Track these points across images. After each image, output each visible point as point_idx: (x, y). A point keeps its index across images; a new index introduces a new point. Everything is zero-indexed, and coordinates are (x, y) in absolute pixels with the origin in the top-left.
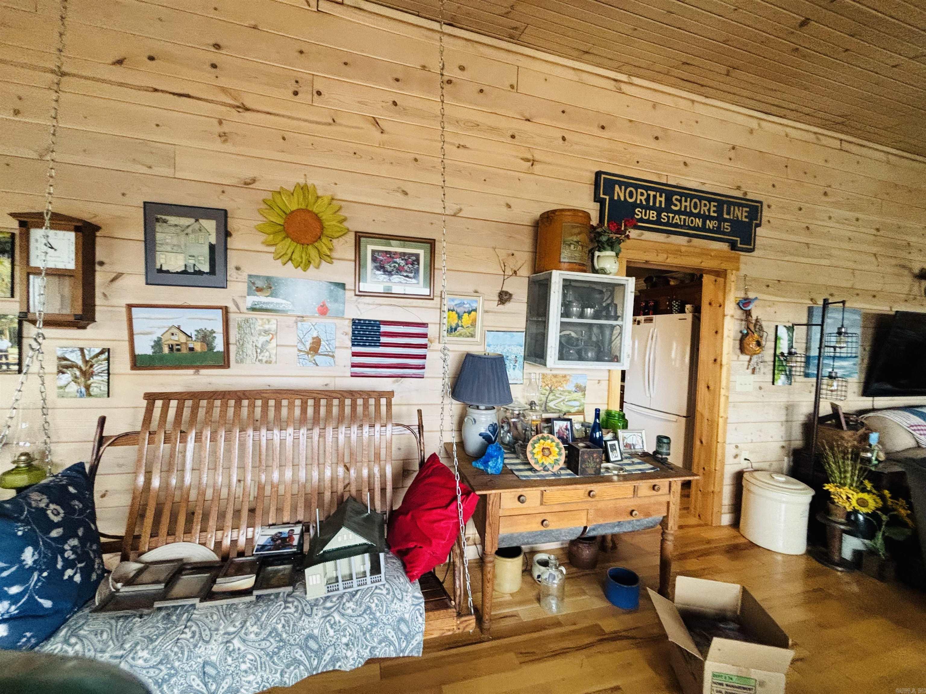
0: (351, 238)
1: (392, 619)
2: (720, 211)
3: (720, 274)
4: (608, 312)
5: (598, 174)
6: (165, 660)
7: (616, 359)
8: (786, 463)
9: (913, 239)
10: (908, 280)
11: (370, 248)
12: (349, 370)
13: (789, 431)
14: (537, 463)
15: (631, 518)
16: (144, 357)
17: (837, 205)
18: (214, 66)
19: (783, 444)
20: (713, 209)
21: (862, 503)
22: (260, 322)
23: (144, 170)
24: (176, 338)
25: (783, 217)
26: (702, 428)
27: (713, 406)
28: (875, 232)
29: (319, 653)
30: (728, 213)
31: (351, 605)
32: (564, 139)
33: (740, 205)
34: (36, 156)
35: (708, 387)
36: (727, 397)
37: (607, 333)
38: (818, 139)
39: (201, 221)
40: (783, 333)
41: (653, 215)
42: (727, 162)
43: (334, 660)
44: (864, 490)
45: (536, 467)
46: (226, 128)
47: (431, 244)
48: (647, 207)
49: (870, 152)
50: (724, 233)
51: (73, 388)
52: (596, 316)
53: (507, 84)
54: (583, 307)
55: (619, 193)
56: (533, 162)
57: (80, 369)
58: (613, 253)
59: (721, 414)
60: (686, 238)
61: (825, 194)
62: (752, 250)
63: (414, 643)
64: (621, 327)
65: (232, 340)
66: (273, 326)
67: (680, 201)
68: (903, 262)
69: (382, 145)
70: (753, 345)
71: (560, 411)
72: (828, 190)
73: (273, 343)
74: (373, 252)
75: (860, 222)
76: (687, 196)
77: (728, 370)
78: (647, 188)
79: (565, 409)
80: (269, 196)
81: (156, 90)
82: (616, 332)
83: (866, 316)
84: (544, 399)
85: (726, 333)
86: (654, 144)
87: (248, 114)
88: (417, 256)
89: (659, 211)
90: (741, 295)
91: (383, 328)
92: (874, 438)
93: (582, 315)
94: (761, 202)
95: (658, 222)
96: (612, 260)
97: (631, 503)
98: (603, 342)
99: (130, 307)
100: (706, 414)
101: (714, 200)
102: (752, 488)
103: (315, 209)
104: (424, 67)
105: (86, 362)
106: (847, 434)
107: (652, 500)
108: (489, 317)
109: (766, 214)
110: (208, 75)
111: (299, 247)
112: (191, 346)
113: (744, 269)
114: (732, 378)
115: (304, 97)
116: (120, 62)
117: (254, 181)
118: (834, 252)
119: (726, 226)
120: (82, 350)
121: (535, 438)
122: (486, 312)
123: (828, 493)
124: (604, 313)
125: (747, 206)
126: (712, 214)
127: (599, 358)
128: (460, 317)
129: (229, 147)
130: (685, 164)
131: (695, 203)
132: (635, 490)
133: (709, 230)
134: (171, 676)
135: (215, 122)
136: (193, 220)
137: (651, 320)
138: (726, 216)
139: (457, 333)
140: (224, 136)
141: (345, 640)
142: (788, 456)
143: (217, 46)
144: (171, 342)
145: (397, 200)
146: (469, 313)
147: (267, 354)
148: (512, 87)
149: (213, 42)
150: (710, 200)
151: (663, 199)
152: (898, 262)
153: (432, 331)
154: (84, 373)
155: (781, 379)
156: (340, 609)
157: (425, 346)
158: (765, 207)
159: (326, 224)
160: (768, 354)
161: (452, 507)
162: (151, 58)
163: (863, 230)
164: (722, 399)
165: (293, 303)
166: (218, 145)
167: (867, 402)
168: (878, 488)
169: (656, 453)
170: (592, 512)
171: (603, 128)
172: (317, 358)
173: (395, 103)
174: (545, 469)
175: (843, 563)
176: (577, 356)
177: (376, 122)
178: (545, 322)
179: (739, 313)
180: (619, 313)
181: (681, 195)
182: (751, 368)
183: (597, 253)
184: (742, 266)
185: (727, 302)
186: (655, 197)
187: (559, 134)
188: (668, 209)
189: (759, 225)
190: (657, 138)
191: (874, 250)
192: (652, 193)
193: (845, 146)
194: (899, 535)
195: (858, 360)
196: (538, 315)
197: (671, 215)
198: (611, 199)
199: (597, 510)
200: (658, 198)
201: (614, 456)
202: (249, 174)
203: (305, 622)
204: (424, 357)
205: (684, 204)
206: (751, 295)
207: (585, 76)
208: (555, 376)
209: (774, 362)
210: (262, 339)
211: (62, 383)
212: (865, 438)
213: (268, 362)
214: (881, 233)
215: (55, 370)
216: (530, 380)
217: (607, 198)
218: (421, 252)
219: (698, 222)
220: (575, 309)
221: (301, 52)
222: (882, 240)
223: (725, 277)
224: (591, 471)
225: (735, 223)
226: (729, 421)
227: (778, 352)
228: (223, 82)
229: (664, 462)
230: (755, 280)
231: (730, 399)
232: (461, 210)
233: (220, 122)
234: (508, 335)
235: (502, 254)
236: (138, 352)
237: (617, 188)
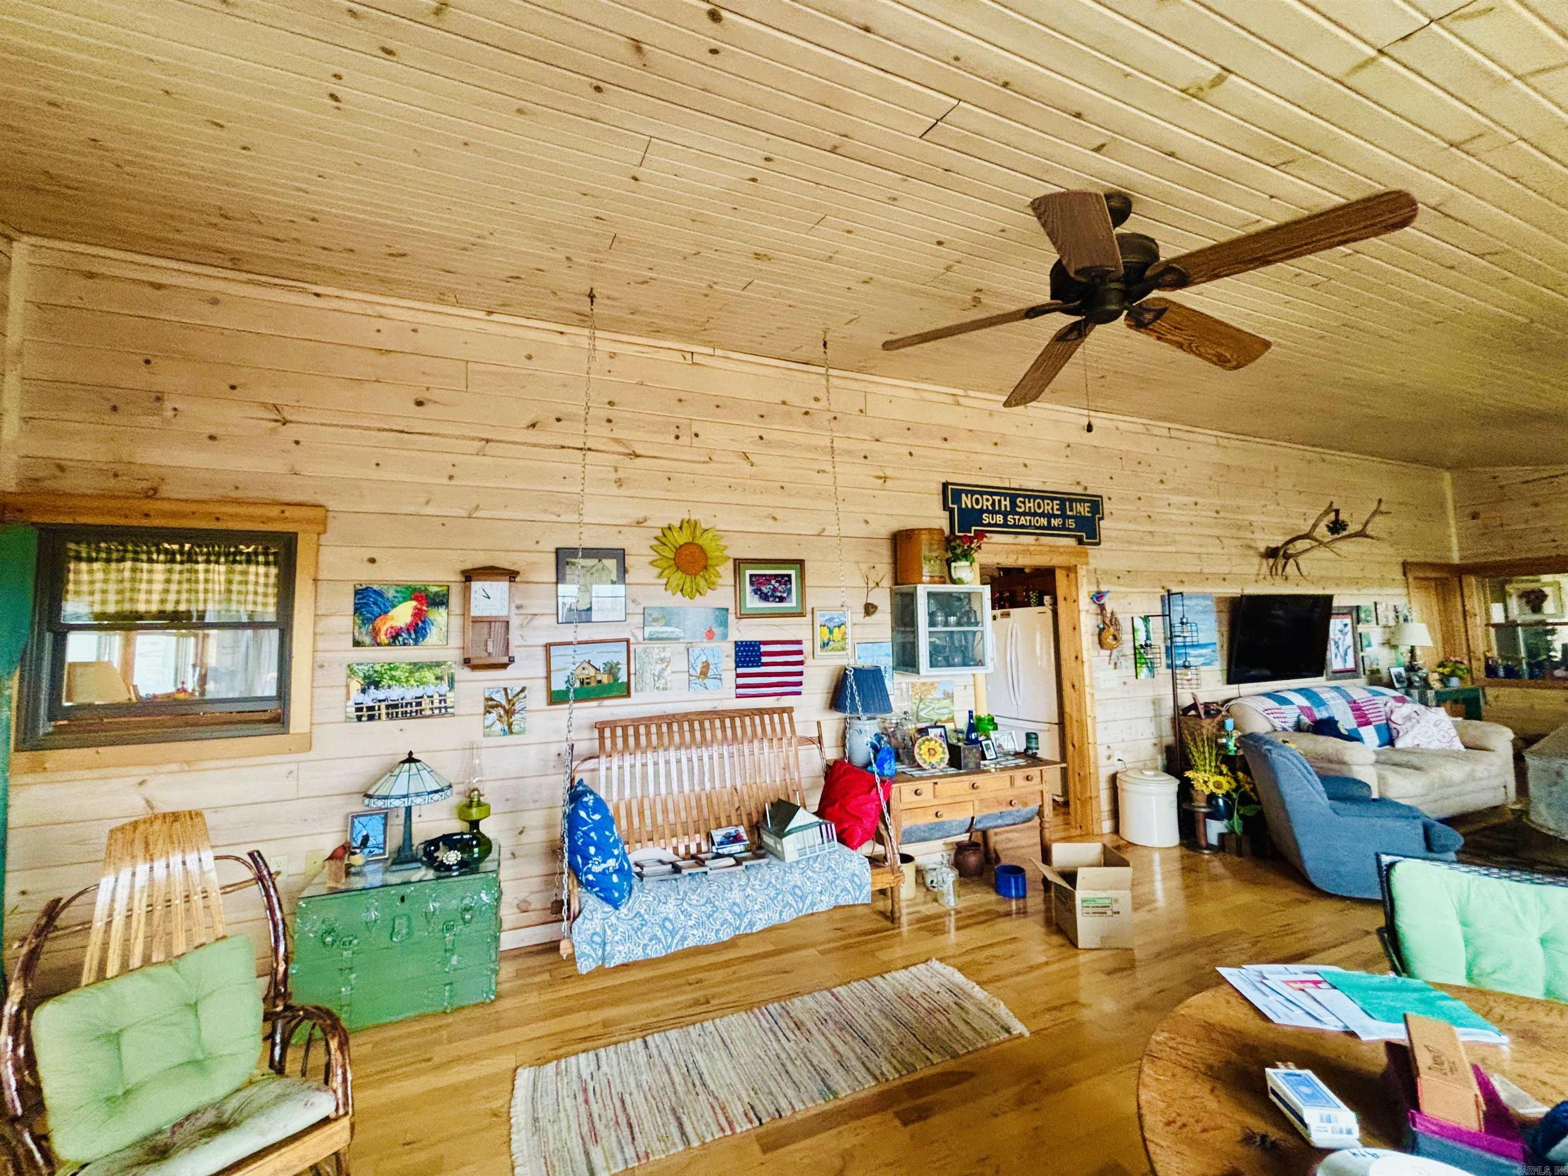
0: (730, 565)
1: (847, 874)
2: (1062, 508)
3: (1071, 570)
4: (969, 618)
5: (945, 485)
6: (709, 901)
7: (981, 663)
8: (1160, 760)
9: (1252, 518)
10: (1256, 560)
11: (748, 572)
12: (733, 692)
13: (1159, 728)
14: (925, 762)
15: (1010, 808)
16: (558, 692)
17: (1176, 491)
18: (609, 421)
19: (1154, 741)
20: (1056, 507)
21: (1218, 785)
22: (657, 651)
23: (554, 518)
24: (586, 672)
25: (1124, 507)
26: (1072, 730)
27: (1081, 706)
28: (1215, 515)
29: (803, 898)
30: (1071, 510)
31: (816, 865)
32: (911, 454)
33: (1080, 501)
34: (465, 514)
35: (1073, 686)
36: (1092, 695)
37: (970, 637)
38: (1148, 430)
39: (604, 561)
40: (1139, 624)
41: (999, 519)
42: (1063, 460)
43: (813, 904)
44: (1221, 773)
45: (925, 766)
46: (621, 474)
47: (800, 563)
48: (993, 512)
49: (1201, 438)
50: (1069, 530)
51: (498, 726)
52: (959, 624)
53: (857, 409)
54: (947, 616)
55: (967, 501)
56: (885, 479)
57: (504, 708)
58: (968, 563)
59: (1089, 713)
60: (1034, 537)
61: (1162, 482)
62: (1099, 544)
63: (865, 892)
64: (982, 632)
65: (632, 671)
66: (667, 654)
67: (1024, 503)
68: (1248, 542)
69: (752, 477)
70: (1110, 640)
71: (931, 720)
72: (1164, 478)
73: (669, 670)
74: (751, 576)
75: (1198, 507)
76: (1029, 497)
77: (1090, 667)
78: (991, 494)
79: (935, 718)
80: (659, 533)
81: (563, 447)
82: (978, 636)
83: (1220, 600)
84: (915, 708)
85: (1083, 628)
86: (993, 450)
87: (638, 460)
88: (789, 576)
89: (1005, 515)
90: (1094, 589)
91: (764, 648)
92: (1229, 723)
93: (946, 624)
94: (1101, 497)
95: (1005, 525)
96: (968, 570)
97: (1010, 794)
98: (966, 648)
99: (548, 647)
100: (1075, 716)
101: (1056, 499)
102: (1126, 786)
103: (700, 542)
104: (784, 403)
105: (509, 701)
106: (1206, 722)
107: (1027, 790)
108: (858, 629)
109: (1107, 507)
110: (604, 430)
111: (688, 579)
112: (599, 678)
113: (1093, 563)
114: (1095, 675)
115: (685, 440)
116: (533, 425)
117: (645, 520)
118: (1178, 538)
119: (1071, 523)
120: (505, 689)
121: (920, 741)
122: (854, 624)
123: (1188, 779)
124: (965, 619)
125: (1088, 501)
126: (1056, 512)
127: (965, 664)
128: (831, 632)
129: (623, 491)
130: (1025, 466)
131: (1039, 504)
132: (1012, 779)
133: (1054, 528)
134: (714, 912)
135: (612, 469)
136: (596, 561)
137: (1008, 615)
138: (1069, 513)
139: (829, 648)
140: (619, 482)
141: (819, 889)
142: (1161, 753)
143: (611, 403)
144: (581, 677)
145: (768, 526)
146: (839, 627)
147: (663, 681)
148: (861, 411)
149: (607, 400)
150: (1052, 499)
151: (1008, 503)
152: (1241, 542)
153: (806, 647)
154: (507, 712)
155: (1144, 672)
156: (809, 866)
157: (801, 663)
158: (1105, 500)
159: (710, 554)
160: (1127, 648)
161: (873, 792)
162: (558, 420)
163: (1204, 513)
164: (1088, 697)
165: (684, 631)
166: (614, 490)
167: (1232, 690)
168: (1233, 770)
169: (1026, 750)
170: (977, 803)
171: (946, 440)
172: (706, 681)
173: (761, 438)
174: (933, 767)
175: (1209, 847)
176: (944, 663)
177: (746, 456)
178: (913, 632)
179: (1094, 608)
180: (979, 619)
181: (1025, 496)
182: (1113, 663)
183: (953, 564)
184: (1091, 561)
185: (1081, 598)
186: (1000, 501)
187: (905, 451)
188: (1013, 512)
189: (1102, 518)
190: (996, 444)
191: (1217, 532)
192: (996, 498)
193: (1173, 433)
194: (1250, 811)
195: (1218, 647)
196: (905, 625)
197: (1017, 517)
198: (960, 508)
199: (982, 800)
200: (1003, 503)
201: (990, 754)
202: (640, 515)
203: (788, 877)
204: (800, 674)
205: (1028, 505)
206: (1103, 588)
207: (925, 395)
208: (924, 684)
209: (1135, 654)
210: (660, 667)
211: (488, 723)
212: (1222, 725)
213: (665, 689)
214: (1222, 514)
215: (482, 710)
216: (901, 690)
217: (956, 507)
218: (792, 573)
219: (1043, 521)
220: (940, 618)
221: (680, 400)
222: (1222, 521)
223: (1076, 573)
224: (972, 765)
225: (1078, 519)
226: (1098, 719)
227: (1137, 644)
228: (617, 434)
229: (1034, 756)
230: (1105, 572)
231: (1096, 697)
232: (824, 530)
233: (616, 470)
234: (876, 646)
235: (864, 567)
236: (554, 688)
237: (964, 495)
